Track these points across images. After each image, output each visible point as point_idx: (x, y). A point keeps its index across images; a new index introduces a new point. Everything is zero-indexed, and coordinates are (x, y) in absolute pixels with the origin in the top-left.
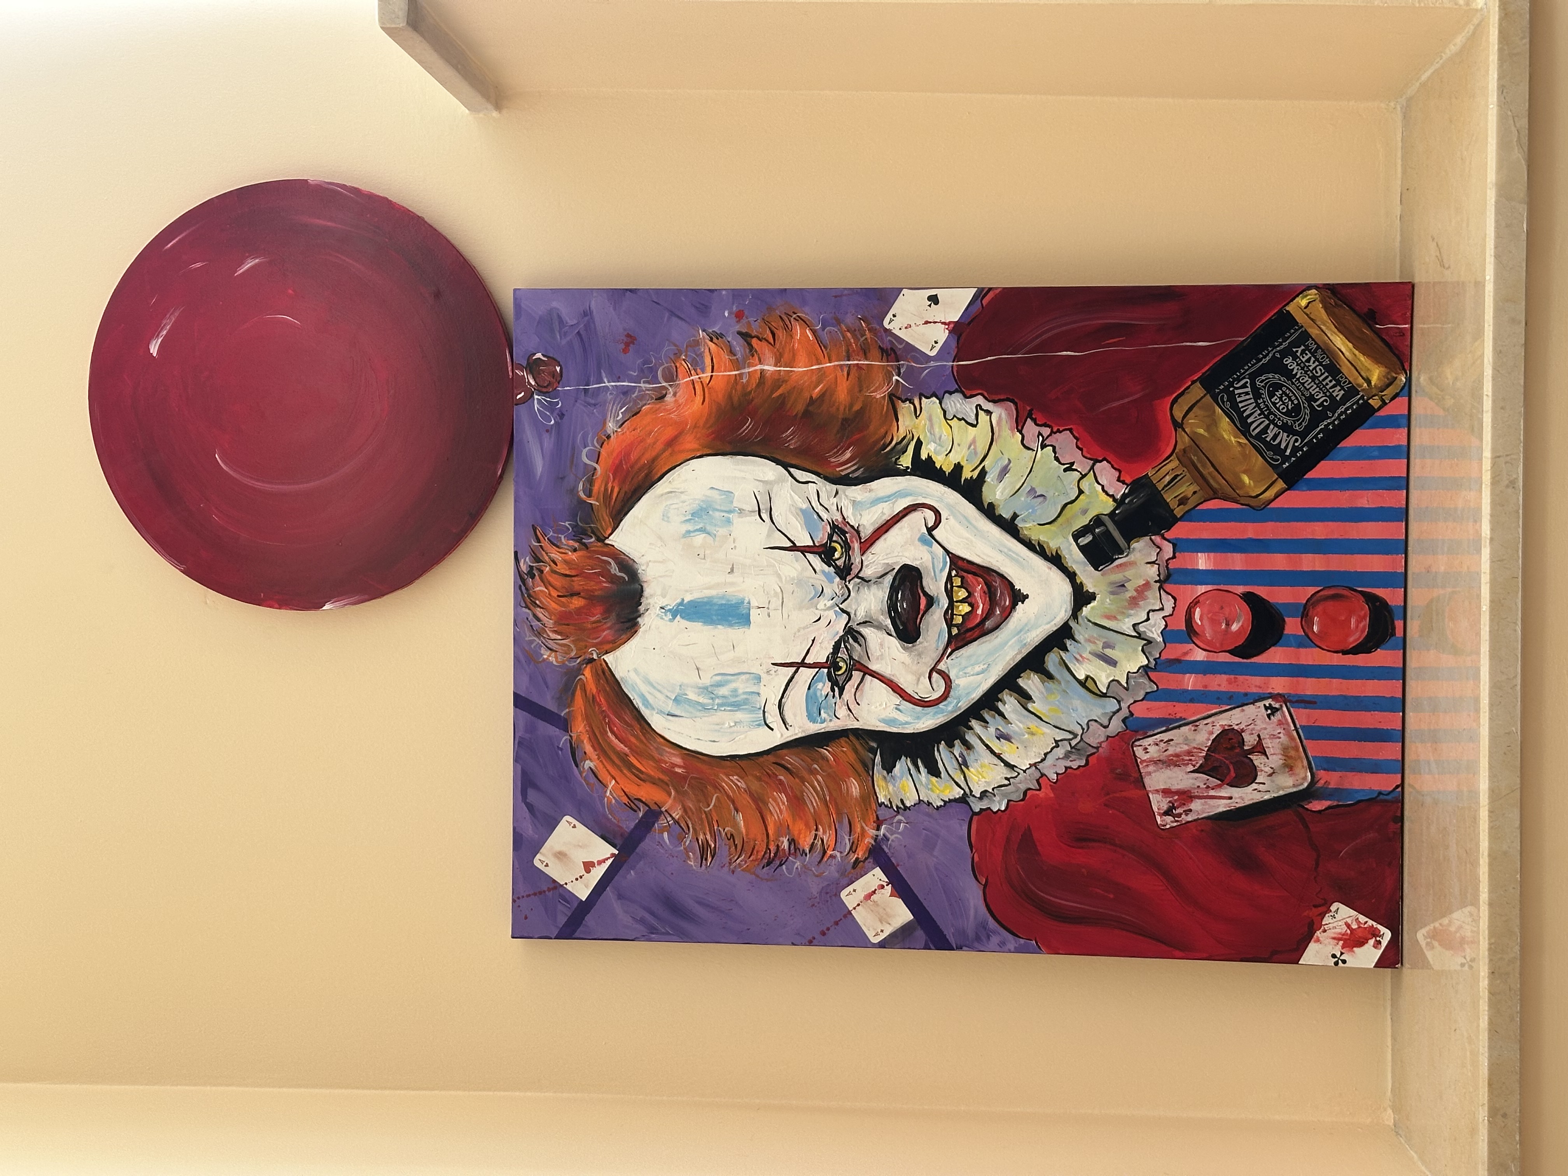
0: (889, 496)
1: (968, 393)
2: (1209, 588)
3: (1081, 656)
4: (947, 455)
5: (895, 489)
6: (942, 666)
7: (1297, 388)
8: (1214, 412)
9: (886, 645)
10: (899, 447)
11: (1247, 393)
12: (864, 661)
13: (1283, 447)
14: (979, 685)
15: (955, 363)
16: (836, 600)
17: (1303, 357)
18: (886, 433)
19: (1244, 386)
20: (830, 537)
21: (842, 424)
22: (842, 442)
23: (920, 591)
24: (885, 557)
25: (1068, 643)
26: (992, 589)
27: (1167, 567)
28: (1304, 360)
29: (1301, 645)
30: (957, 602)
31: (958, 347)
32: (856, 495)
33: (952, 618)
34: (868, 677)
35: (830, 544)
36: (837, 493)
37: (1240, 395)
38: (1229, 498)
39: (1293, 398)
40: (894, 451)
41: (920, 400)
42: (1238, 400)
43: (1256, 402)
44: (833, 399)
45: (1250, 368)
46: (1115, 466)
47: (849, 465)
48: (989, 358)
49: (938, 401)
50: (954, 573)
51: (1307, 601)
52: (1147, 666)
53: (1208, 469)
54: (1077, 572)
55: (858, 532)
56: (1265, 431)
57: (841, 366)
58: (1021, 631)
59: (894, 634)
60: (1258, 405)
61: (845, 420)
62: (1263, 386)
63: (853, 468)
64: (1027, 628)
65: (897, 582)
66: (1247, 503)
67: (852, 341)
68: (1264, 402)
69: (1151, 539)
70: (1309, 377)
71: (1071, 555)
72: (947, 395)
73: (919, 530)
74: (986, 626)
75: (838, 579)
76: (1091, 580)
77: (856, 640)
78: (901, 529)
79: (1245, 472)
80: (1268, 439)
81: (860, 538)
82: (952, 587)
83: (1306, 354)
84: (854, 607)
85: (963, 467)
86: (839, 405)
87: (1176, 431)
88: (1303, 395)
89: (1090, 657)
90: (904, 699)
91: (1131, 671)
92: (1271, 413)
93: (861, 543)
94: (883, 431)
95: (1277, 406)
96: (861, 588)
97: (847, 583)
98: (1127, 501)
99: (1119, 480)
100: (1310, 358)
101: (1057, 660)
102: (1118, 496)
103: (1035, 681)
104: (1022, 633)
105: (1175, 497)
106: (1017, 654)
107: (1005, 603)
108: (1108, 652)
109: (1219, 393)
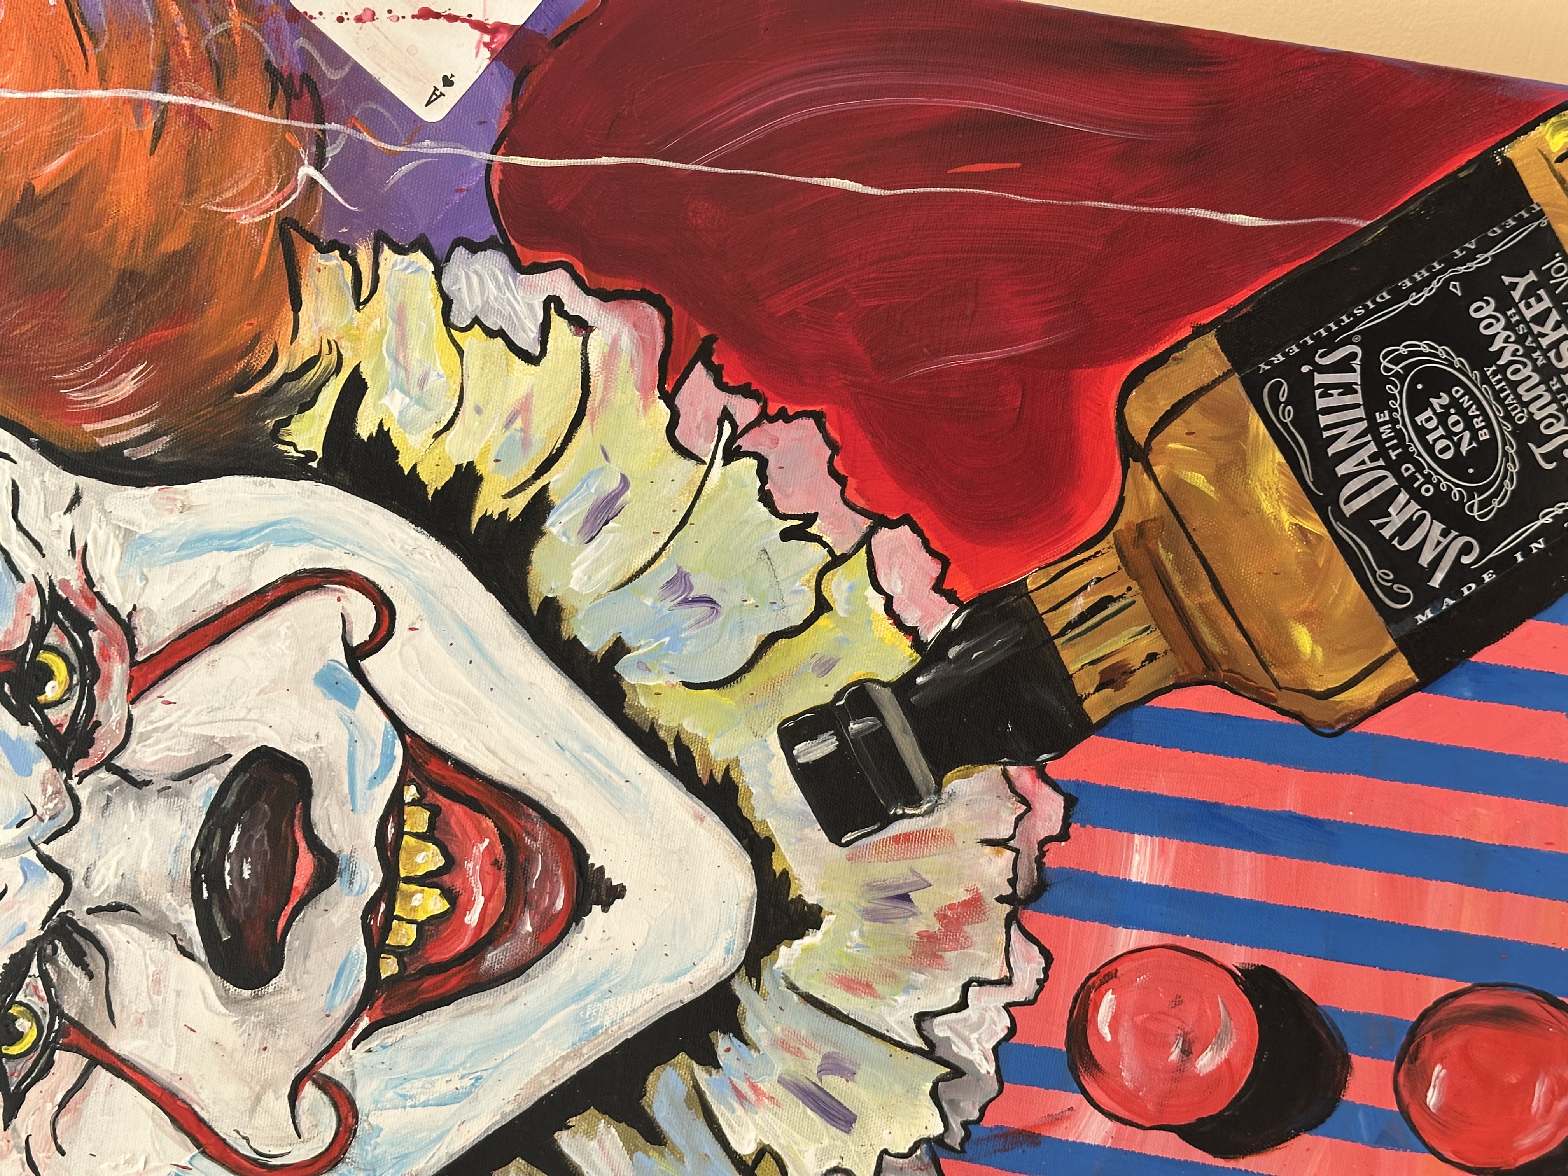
0: (242, 535)
1: (528, 256)
2: (1151, 938)
3: (753, 1087)
4: (437, 435)
5: (262, 514)
6: (333, 1068)
7: (1496, 393)
8: (1244, 427)
9: (172, 985)
10: (293, 388)
11: (1348, 389)
12: (97, 1025)
13: (1425, 559)
14: (440, 1138)
15: (498, 158)
16: (33, 830)
17: (1529, 306)
18: (257, 339)
19: (1344, 366)
20: (38, 633)
21: (119, 288)
22: (112, 343)
23: (299, 835)
24: (205, 718)
25: (722, 1043)
26: (521, 858)
27: (1039, 860)
28: (1529, 314)
29: (1384, 1140)
30: (408, 880)
31: (513, 108)
32: (137, 515)
33: (386, 929)
34: (101, 1076)
35: (35, 653)
36: (76, 499)
37: (1327, 389)
38: (1248, 689)
39: (1478, 423)
40: (275, 398)
41: (377, 252)
42: (1321, 403)
43: (1371, 418)
44: (99, 205)
45: (1369, 313)
46: (935, 545)
47: (127, 419)
48: (605, 160)
49: (431, 267)
50: (411, 792)
51: (1425, 1015)
52: (939, 1140)
53: (1201, 594)
54: (780, 841)
55: (128, 630)
56: (1380, 506)
57: (139, 104)
58: (587, 992)
59: (200, 953)
60: (1373, 428)
61: (129, 277)
62: (1396, 375)
63: (137, 432)
64: (606, 987)
65: (231, 798)
66: (1296, 709)
67: (183, 30)
68: (1393, 421)
69: (1005, 774)
70: (1536, 369)
71: (767, 787)
72: (460, 252)
73: (323, 651)
74: (487, 963)
75: (44, 765)
76: (816, 870)
77: (78, 958)
78: (265, 638)
79: (1305, 618)
80: (1387, 533)
81: (133, 650)
82: (400, 833)
83: (1540, 299)
84: (85, 857)
85: (481, 478)
86: (115, 229)
87: (1125, 467)
88: (1508, 417)
89: (781, 1093)
90: (203, 1153)
91: (893, 1151)
92: (1407, 457)
93: (133, 664)
94: (245, 330)
95: (1430, 438)
96: (117, 801)
97: (74, 782)
98: (952, 653)
99: (938, 587)
100: (1548, 312)
101: (682, 1089)
102: (929, 635)
103: (608, 1144)
104: (592, 997)
105: (1092, 663)
106: (565, 1058)
107: (552, 904)
108: (834, 1084)
109: (1268, 375)
